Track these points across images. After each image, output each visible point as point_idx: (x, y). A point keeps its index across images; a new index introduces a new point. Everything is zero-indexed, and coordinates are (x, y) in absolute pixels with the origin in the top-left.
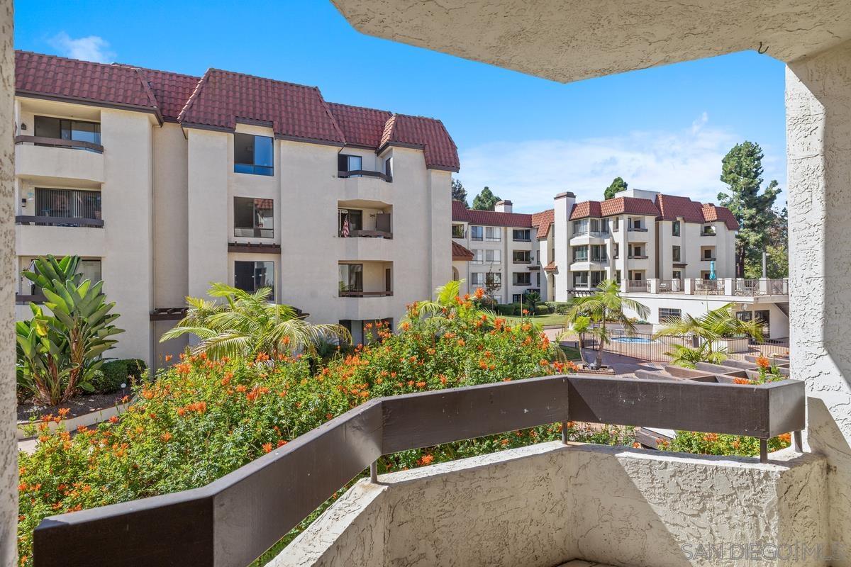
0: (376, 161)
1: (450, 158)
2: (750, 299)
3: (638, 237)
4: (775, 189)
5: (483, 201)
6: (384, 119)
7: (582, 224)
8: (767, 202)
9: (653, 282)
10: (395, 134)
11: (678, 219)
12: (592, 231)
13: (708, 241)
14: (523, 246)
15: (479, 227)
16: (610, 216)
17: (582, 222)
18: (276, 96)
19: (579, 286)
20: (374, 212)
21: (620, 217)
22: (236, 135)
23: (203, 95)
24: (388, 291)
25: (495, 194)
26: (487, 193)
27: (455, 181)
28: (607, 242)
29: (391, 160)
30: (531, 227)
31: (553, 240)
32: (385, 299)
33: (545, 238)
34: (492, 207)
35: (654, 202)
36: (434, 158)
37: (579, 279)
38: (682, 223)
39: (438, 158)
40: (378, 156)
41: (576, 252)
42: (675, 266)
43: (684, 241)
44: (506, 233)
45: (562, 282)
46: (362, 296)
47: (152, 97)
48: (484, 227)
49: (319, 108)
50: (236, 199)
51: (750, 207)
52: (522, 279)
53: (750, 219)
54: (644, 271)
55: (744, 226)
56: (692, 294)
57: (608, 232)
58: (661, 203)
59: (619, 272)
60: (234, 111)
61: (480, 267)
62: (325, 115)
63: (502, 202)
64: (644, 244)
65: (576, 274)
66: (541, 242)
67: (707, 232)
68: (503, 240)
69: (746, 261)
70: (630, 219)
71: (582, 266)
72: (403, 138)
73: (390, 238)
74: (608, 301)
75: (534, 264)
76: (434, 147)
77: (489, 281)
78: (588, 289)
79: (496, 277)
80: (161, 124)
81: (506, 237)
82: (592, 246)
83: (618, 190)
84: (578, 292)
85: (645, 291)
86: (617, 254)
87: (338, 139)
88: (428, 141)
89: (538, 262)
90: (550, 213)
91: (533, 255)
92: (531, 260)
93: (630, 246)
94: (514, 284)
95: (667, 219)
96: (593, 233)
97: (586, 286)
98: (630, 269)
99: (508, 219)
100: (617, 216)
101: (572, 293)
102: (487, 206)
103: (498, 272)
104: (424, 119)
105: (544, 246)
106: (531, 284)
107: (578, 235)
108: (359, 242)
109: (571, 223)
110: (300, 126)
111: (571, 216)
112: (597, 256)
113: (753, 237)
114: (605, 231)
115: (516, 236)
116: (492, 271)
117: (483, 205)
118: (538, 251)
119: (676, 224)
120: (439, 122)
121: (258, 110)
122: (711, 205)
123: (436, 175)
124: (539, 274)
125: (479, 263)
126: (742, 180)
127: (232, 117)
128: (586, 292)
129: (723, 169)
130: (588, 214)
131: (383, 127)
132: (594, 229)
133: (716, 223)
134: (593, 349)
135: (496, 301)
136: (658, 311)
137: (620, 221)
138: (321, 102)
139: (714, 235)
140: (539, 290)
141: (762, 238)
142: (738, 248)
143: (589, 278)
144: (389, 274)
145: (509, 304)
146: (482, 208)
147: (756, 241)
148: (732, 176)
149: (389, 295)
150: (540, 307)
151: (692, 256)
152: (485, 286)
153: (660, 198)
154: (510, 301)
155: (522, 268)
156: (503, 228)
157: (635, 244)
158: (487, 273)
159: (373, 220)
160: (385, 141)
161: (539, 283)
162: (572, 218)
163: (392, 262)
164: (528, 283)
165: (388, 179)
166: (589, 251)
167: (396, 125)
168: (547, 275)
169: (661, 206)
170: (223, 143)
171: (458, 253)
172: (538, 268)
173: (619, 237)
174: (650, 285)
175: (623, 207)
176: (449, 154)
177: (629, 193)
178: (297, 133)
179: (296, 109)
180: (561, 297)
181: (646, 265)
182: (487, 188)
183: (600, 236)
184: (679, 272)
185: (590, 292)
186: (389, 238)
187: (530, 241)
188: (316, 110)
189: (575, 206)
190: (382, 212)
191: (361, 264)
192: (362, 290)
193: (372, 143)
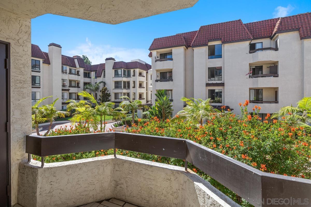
0: (271, 42)
6: (275, 22)
10: (280, 27)
18: (223, 28)
20: (269, 66)
22: (209, 46)
23: (198, 36)
24: (276, 101)
29: (278, 40)
32: (274, 105)
36: (306, 33)
39: (309, 33)
40: (271, 40)
46: (262, 103)
47: (184, 41)
49: (240, 27)
50: (209, 68)
60: (208, 38)
62: (243, 29)
72: (285, 28)
76: (306, 28)
80: (187, 48)
87: (249, 38)
88: (302, 26)
108: (259, 80)
110: (232, 37)
121: (216, 36)
123: (308, 42)
127: (207, 40)
131: (274, 26)
138: (241, 24)
144: (276, 93)
149: (277, 103)
160: (274, 32)
163: (278, 88)
165: (276, 49)
167: (280, 23)
170: (204, 50)
178: (230, 40)
179: (231, 31)
186: (277, 77)
188: (239, 29)
190: (273, 65)
191: (262, 89)
192: (262, 101)
193: (268, 35)
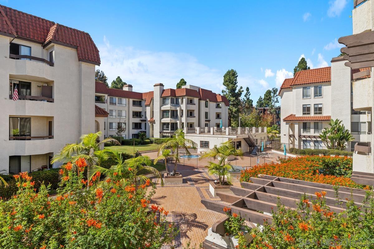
0: (43, 52)
1: (94, 57)
2: (235, 137)
3: (191, 107)
4: (242, 90)
5: (116, 84)
6: (49, 26)
7: (167, 100)
8: (239, 95)
9: (198, 129)
10: (56, 36)
11: (208, 100)
12: (171, 103)
13: (218, 110)
14: (138, 109)
15: (114, 98)
16: (180, 96)
17: (167, 98)
19: (165, 130)
20: (41, 84)
21: (184, 97)
24: (50, 136)
25: (124, 81)
26: (119, 80)
27: (100, 72)
28: (178, 109)
29: (54, 52)
30: (142, 99)
31: (153, 106)
32: (47, 141)
33: (149, 105)
34: (122, 88)
35: (198, 91)
36: (84, 55)
37: (165, 126)
38: (209, 102)
39: (87, 56)
40: (43, 48)
41: (164, 113)
42: (206, 121)
43: (209, 109)
44: (129, 102)
45: (157, 128)
46: (30, 139)
48: (117, 98)
51: (233, 97)
52: (137, 126)
53: (233, 102)
54: (194, 123)
55: (231, 105)
56: (213, 134)
57: (178, 104)
58: (201, 92)
59: (183, 123)
61: (114, 119)
63: (127, 85)
64: (194, 110)
65: (164, 124)
66: (147, 107)
67: (218, 106)
68: (127, 105)
69: (232, 119)
70: (188, 99)
71: (167, 120)
72: (62, 39)
73: (52, 101)
74: (179, 141)
75: (143, 118)
76: (84, 49)
77: (119, 127)
78: (169, 131)
79: (123, 125)
81: (129, 104)
82: (171, 110)
83: (182, 85)
84: (165, 133)
85: (194, 133)
86: (183, 115)
87: (10, 32)
88: (80, 44)
89: (146, 117)
90: (152, 93)
91: (143, 114)
92: (142, 116)
93: (188, 111)
94: (133, 129)
95: (203, 100)
96: (172, 104)
97: (168, 130)
98: (188, 122)
99: (130, 95)
100: (183, 97)
101: (162, 133)
102: (119, 86)
103: (124, 122)
104: (78, 31)
105: (148, 109)
106: (141, 129)
107: (165, 105)
108: (26, 103)
109: (162, 99)
111: (162, 95)
112: (173, 116)
113: (234, 109)
114: (177, 104)
115: (134, 103)
116: (121, 121)
117: (117, 86)
118: (145, 112)
119: (206, 102)
120: (87, 34)
122: (220, 95)
123: (84, 65)
124: (146, 124)
125: (114, 117)
126: (231, 85)
128: (168, 133)
129: (224, 80)
130: (170, 95)
131: (48, 31)
132: (172, 102)
133: (221, 103)
134: (172, 163)
135: (123, 138)
136: (200, 142)
137: (184, 99)
139: (221, 108)
140: (146, 132)
141: (237, 110)
142: (229, 114)
143: (170, 126)
144: (50, 124)
145: (130, 139)
146: (116, 88)
147: (235, 111)
148: (227, 83)
149: (51, 138)
150: (147, 140)
151: (212, 117)
152: (117, 130)
153: (200, 90)
154: (131, 138)
155: (137, 120)
156: (127, 99)
157: (190, 110)
158: (118, 123)
159: (40, 90)
160: (49, 39)
161: (145, 128)
162: (162, 96)
163: (53, 117)
164: (140, 128)
165: (51, 63)
166: (170, 113)
167: (57, 31)
168: (150, 124)
169: (201, 93)
171: (99, 113)
172: (145, 121)
173: (183, 107)
174: (196, 130)
175: (185, 93)
176: (94, 54)
177: (187, 86)
180: (157, 135)
181: (194, 120)
182: (119, 77)
183: (175, 106)
184: (208, 124)
185: (170, 133)
187: (142, 107)
189: (164, 90)
190: (46, 85)
191: (30, 118)
192: (30, 135)
193: (39, 40)
